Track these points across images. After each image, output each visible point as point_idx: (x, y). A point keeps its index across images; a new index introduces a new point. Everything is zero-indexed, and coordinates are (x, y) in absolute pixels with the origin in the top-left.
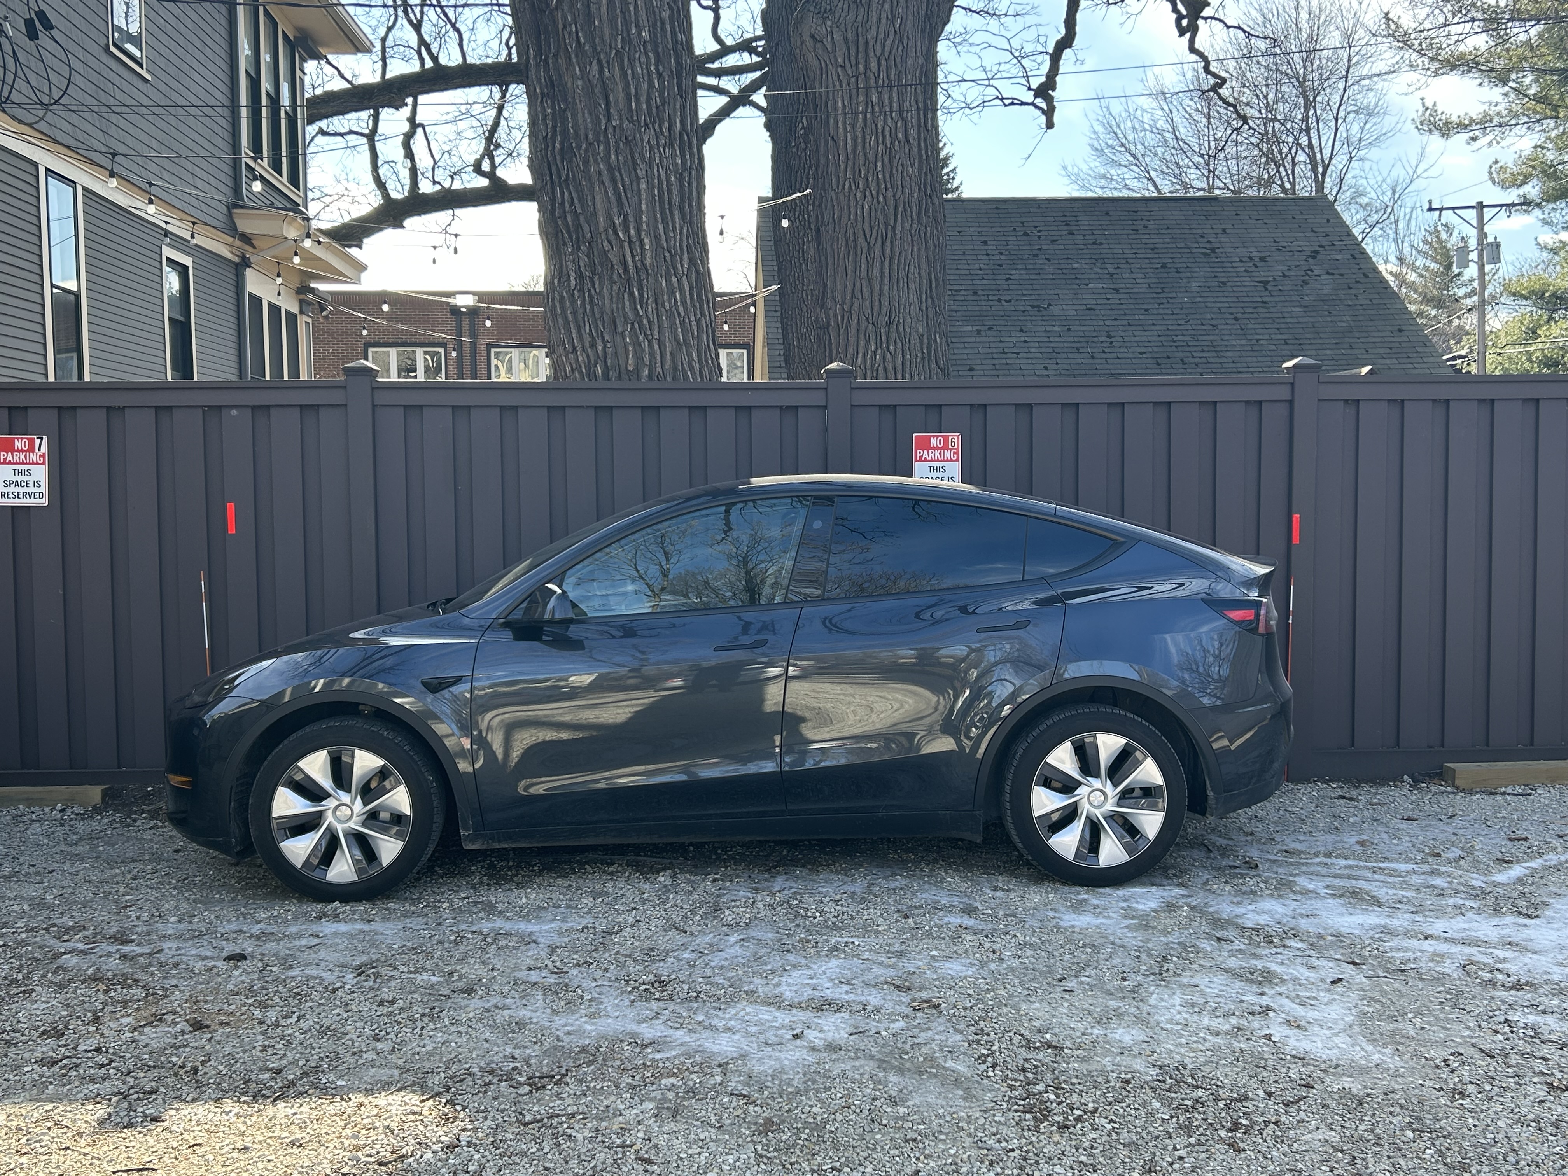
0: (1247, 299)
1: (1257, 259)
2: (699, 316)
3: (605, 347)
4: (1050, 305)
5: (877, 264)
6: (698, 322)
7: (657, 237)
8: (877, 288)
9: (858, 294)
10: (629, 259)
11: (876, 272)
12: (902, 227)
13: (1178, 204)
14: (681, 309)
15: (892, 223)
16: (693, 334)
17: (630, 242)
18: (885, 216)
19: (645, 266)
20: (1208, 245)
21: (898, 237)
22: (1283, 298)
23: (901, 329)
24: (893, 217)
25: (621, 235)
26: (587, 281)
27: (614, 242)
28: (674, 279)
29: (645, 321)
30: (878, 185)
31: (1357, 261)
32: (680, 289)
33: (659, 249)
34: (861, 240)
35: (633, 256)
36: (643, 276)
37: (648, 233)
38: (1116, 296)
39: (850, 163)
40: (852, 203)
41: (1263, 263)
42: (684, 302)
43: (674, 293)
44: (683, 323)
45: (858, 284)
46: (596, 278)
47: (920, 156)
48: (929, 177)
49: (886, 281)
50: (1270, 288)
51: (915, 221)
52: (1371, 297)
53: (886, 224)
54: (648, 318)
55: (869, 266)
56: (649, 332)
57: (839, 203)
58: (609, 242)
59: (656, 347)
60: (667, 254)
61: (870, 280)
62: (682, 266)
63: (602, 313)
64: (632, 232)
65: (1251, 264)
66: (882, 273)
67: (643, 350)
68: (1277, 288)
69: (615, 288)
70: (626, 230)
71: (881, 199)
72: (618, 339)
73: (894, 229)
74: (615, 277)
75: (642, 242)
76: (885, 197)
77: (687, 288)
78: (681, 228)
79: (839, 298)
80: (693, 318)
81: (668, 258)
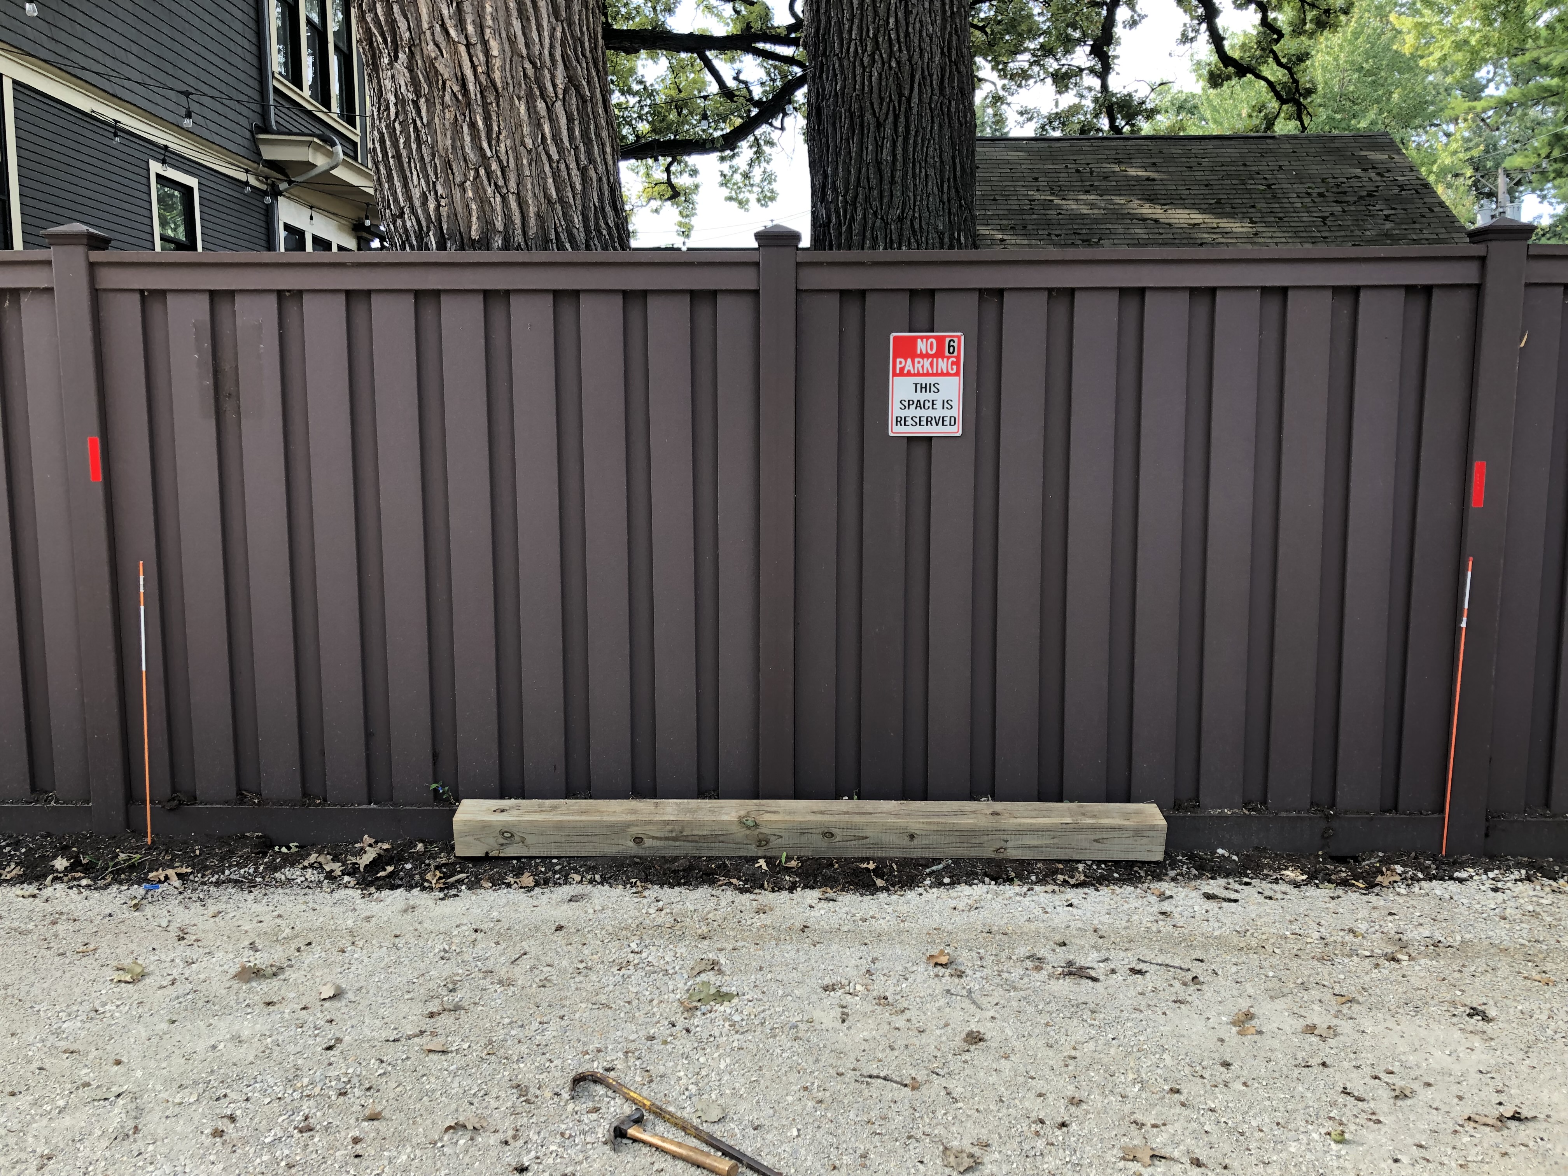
0: (1304, 234)
1: (1315, 195)
2: (584, 161)
3: (438, 206)
4: (1100, 239)
5: (888, 145)
6: (583, 171)
7: (512, 41)
8: (887, 175)
9: (864, 182)
10: (469, 73)
11: (886, 155)
12: (920, 100)
13: (1232, 142)
14: (553, 150)
15: (907, 93)
16: (573, 188)
17: (468, 45)
18: (900, 87)
19: (493, 83)
20: (1264, 182)
21: (914, 111)
22: (1343, 233)
23: (917, 226)
24: (908, 86)
25: (453, 33)
26: (410, 108)
27: (443, 45)
28: (541, 105)
29: (494, 166)
30: (891, 46)
31: (1422, 196)
32: (551, 120)
33: (515, 58)
34: (868, 116)
35: (474, 67)
36: (491, 98)
37: (497, 32)
38: (1168, 231)
39: (856, 21)
40: (859, 71)
41: (1321, 199)
42: (557, 138)
43: (539, 125)
44: (556, 174)
45: (864, 170)
46: (422, 101)
47: (944, 12)
48: (954, 38)
49: (899, 165)
50: (1329, 223)
51: (937, 92)
52: (1438, 231)
53: (900, 95)
54: (500, 161)
55: (879, 148)
56: (501, 182)
57: (842, 73)
58: (437, 45)
59: (514, 205)
60: (528, 65)
61: (878, 163)
62: (554, 86)
63: (434, 156)
64: (470, 29)
65: (1309, 200)
66: (894, 156)
67: (493, 210)
68: (1336, 223)
69: (447, 116)
70: (461, 25)
71: (894, 64)
72: (457, 193)
73: (909, 100)
74: (447, 98)
75: (485, 43)
76: (898, 63)
77: (563, 121)
78: (553, 30)
79: (841, 190)
80: (573, 165)
81: (530, 71)
